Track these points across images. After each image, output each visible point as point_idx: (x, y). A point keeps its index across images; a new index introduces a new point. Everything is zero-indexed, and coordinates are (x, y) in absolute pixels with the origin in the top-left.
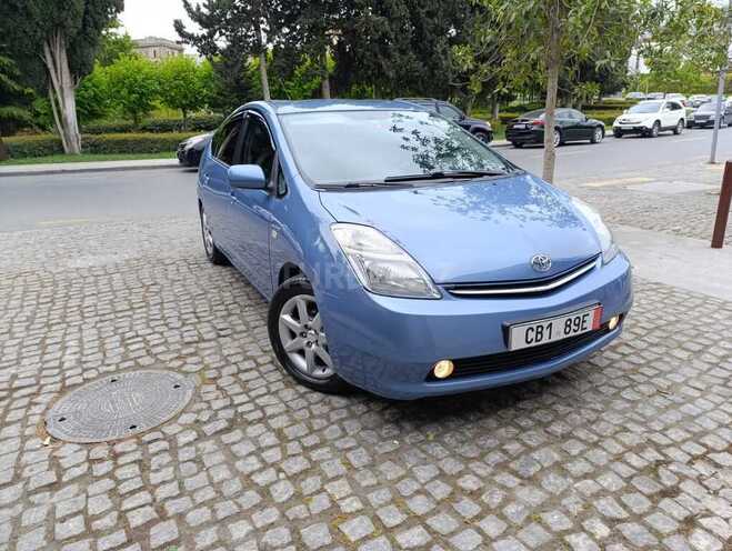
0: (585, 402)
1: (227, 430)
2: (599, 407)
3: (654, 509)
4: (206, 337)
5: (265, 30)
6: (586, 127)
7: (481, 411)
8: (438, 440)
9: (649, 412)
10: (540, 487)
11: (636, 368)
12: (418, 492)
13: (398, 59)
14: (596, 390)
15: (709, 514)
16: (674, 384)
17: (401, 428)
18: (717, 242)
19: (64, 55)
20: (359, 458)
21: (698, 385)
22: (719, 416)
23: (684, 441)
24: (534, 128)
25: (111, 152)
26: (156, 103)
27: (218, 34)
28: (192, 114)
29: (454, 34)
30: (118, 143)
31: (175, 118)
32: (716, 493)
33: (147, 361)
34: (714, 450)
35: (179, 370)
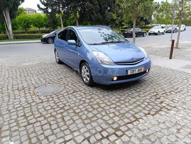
0: (143, 86)
1: (73, 93)
2: (146, 87)
3: (155, 101)
4: (63, 78)
5: (61, 7)
6: (142, 33)
7: (123, 88)
8: (115, 93)
9: (155, 87)
10: (135, 99)
11: (153, 80)
12: (113, 100)
13: (96, 15)
14: (145, 84)
15: (165, 101)
16: (160, 83)
17: (108, 91)
18: (171, 58)
19: (8, 13)
20: (101, 96)
21: (165, 83)
22: (168, 87)
23: (161, 91)
24: (130, 33)
25: (21, 39)
26: (32, 26)
27: (49, 8)
28: (41, 29)
29: (109, 9)
30: (23, 36)
31: (36, 30)
32: (167, 98)
33: (51, 82)
34: (167, 92)
35: (59, 84)
